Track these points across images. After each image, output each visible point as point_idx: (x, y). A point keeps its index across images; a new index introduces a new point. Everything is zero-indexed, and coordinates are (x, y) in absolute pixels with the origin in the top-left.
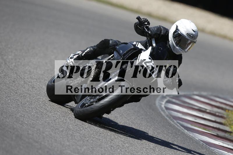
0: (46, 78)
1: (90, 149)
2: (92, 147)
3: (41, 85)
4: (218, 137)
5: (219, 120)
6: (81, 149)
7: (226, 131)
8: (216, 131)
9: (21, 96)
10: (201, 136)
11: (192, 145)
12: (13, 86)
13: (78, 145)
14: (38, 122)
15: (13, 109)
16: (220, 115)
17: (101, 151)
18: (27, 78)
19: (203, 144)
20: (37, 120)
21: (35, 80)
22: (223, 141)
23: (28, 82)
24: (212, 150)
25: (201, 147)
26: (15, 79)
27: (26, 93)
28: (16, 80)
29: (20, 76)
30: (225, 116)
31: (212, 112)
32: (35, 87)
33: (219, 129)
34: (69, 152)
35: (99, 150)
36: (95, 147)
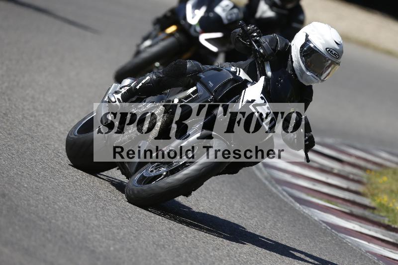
0: (60, 110)
1: (134, 232)
2: (137, 230)
3: (51, 122)
4: (352, 216)
5: (353, 186)
6: (118, 233)
7: (365, 207)
8: (348, 206)
9: (18, 140)
10: (322, 213)
11: (307, 229)
12: (4, 123)
13: (113, 226)
14: (45, 184)
15: (4, 161)
16: (356, 178)
17: (153, 237)
18: (28, 109)
19: (327, 228)
20: (44, 181)
21: (42, 113)
22: (360, 222)
23: (29, 116)
24: (341, 239)
25: (324, 233)
26: (8, 111)
27: (26, 134)
28: (10, 111)
29: (17, 105)
30: (365, 180)
31: (342, 173)
32: (41, 124)
33: (354, 203)
34: (98, 237)
35: (149, 235)
36: (142, 229)
